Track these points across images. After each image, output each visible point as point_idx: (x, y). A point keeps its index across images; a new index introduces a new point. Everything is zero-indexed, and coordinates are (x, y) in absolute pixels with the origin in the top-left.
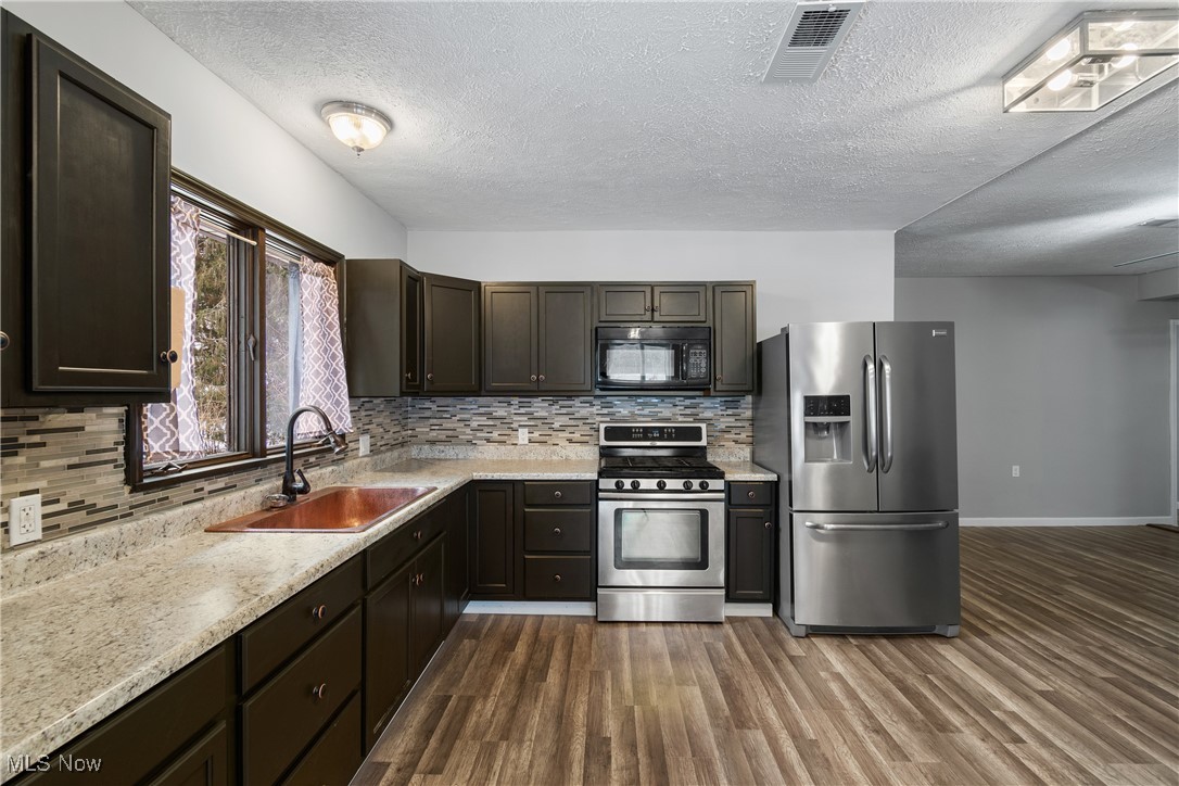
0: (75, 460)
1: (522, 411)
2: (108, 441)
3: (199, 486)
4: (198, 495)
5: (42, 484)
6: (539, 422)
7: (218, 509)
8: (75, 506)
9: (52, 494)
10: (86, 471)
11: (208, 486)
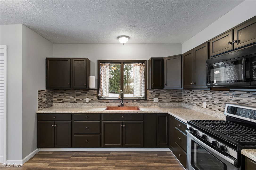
0: (92, 95)
1: (205, 95)
2: (96, 93)
3: (108, 101)
4: (108, 102)
5: (89, 97)
6: (209, 100)
7: (110, 104)
8: (92, 100)
9: (90, 98)
10: (93, 96)
11: (110, 101)
